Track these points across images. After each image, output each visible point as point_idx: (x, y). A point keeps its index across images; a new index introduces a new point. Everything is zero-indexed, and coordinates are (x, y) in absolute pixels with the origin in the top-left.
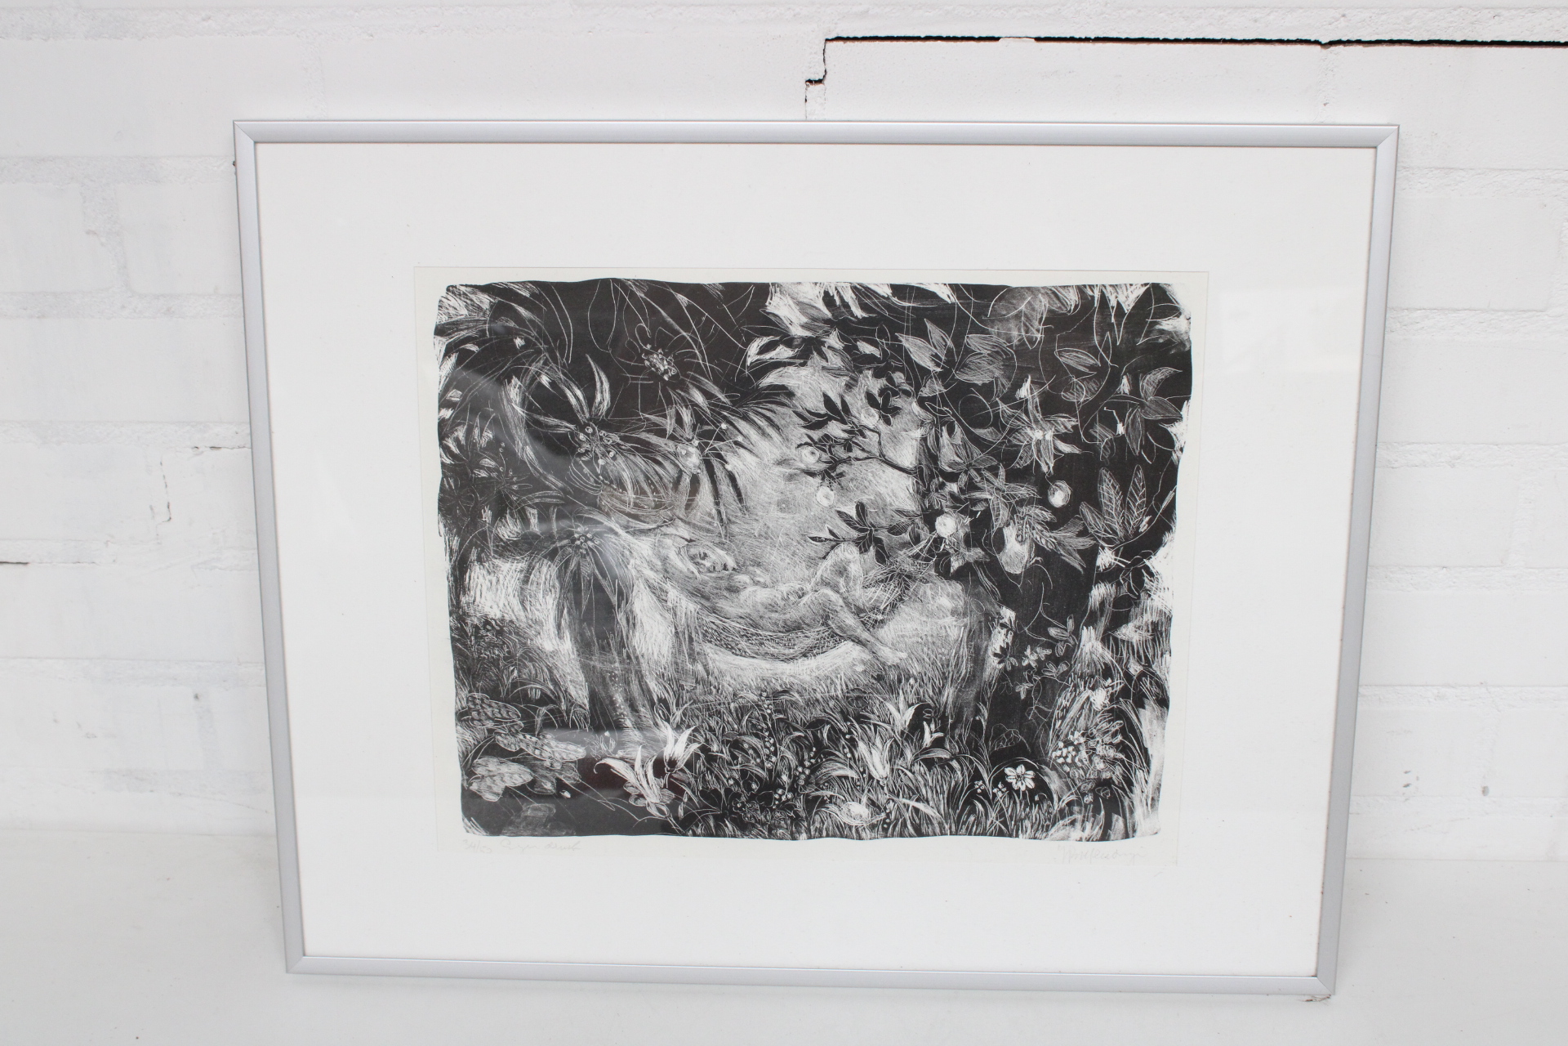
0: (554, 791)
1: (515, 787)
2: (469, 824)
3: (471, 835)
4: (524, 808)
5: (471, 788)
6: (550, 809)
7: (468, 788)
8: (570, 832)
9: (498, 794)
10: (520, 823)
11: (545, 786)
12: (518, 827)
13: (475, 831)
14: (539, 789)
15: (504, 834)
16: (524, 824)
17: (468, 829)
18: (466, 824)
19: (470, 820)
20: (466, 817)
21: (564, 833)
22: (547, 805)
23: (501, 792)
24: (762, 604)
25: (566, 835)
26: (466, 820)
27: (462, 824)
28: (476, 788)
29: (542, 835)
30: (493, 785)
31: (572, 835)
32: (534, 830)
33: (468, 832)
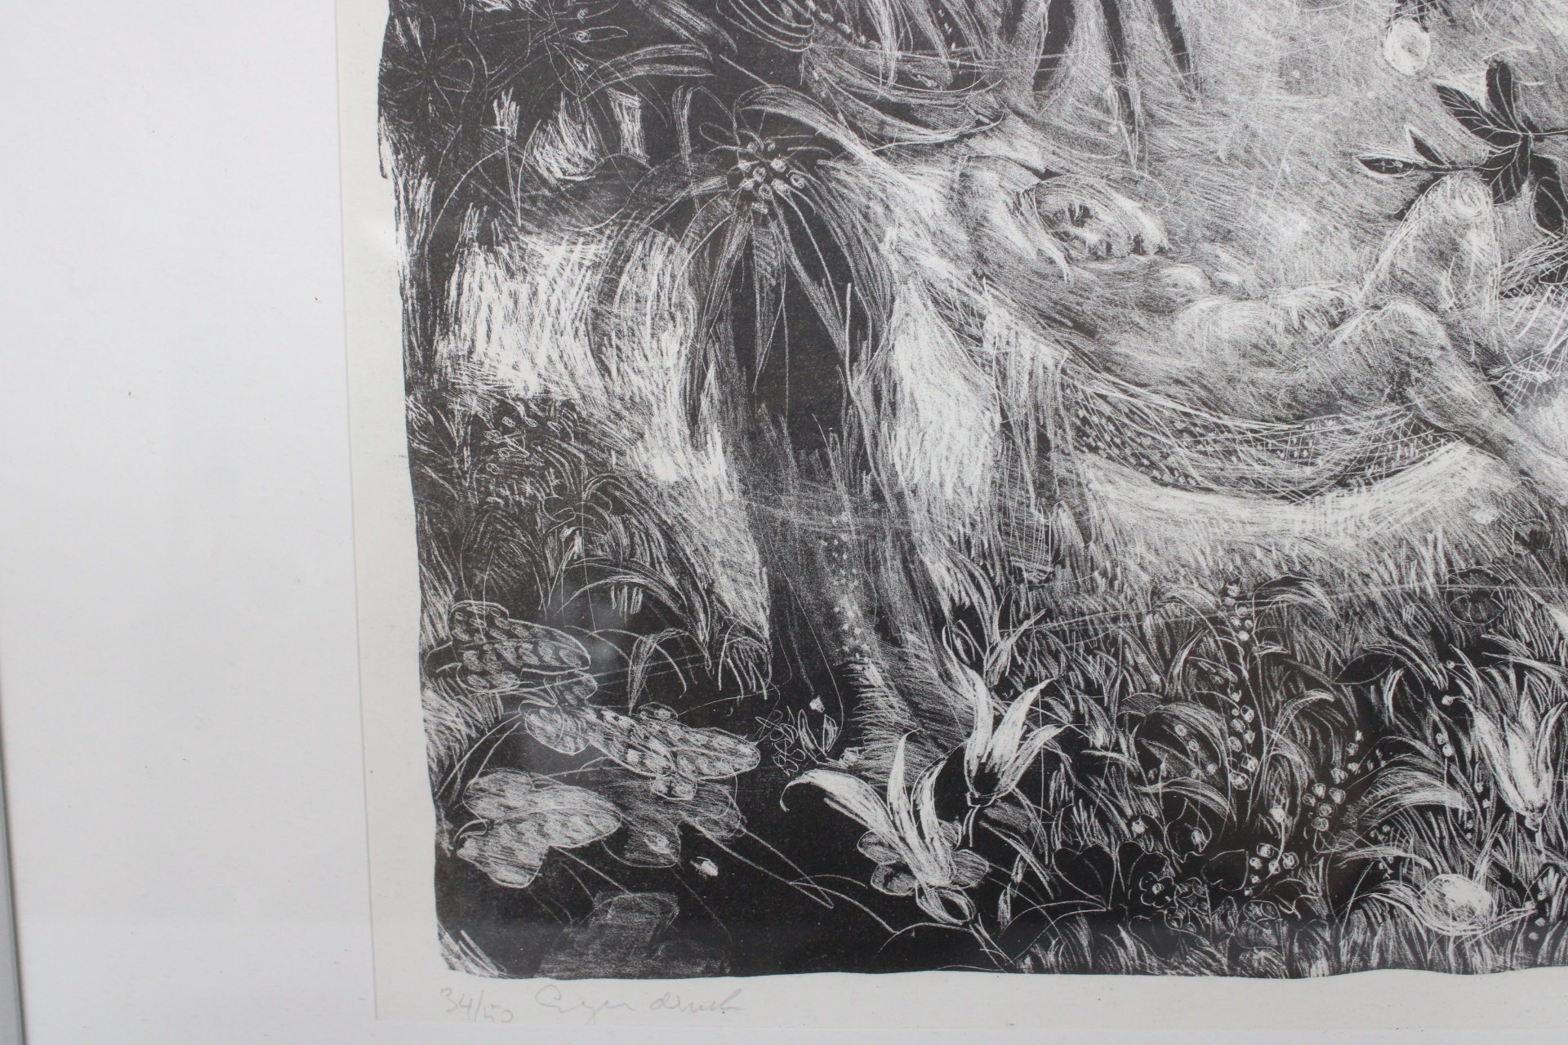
0: (675, 859)
1: (573, 851)
2: (456, 948)
3: (459, 976)
4: (598, 906)
5: (461, 852)
6: (665, 908)
7: (454, 852)
8: (716, 965)
9: (530, 869)
10: (587, 945)
11: (652, 847)
12: (581, 954)
13: (472, 966)
14: (636, 855)
15: (544, 974)
16: (597, 946)
17: (454, 960)
18: (447, 947)
19: (457, 937)
20: (447, 929)
21: (699, 969)
22: (658, 896)
23: (537, 863)
24: (1235, 344)
25: (704, 974)
26: (447, 937)
27: (438, 947)
28: (475, 853)
29: (643, 975)
30: (515, 845)
31: (720, 973)
32: (623, 960)
33: (452, 967)
